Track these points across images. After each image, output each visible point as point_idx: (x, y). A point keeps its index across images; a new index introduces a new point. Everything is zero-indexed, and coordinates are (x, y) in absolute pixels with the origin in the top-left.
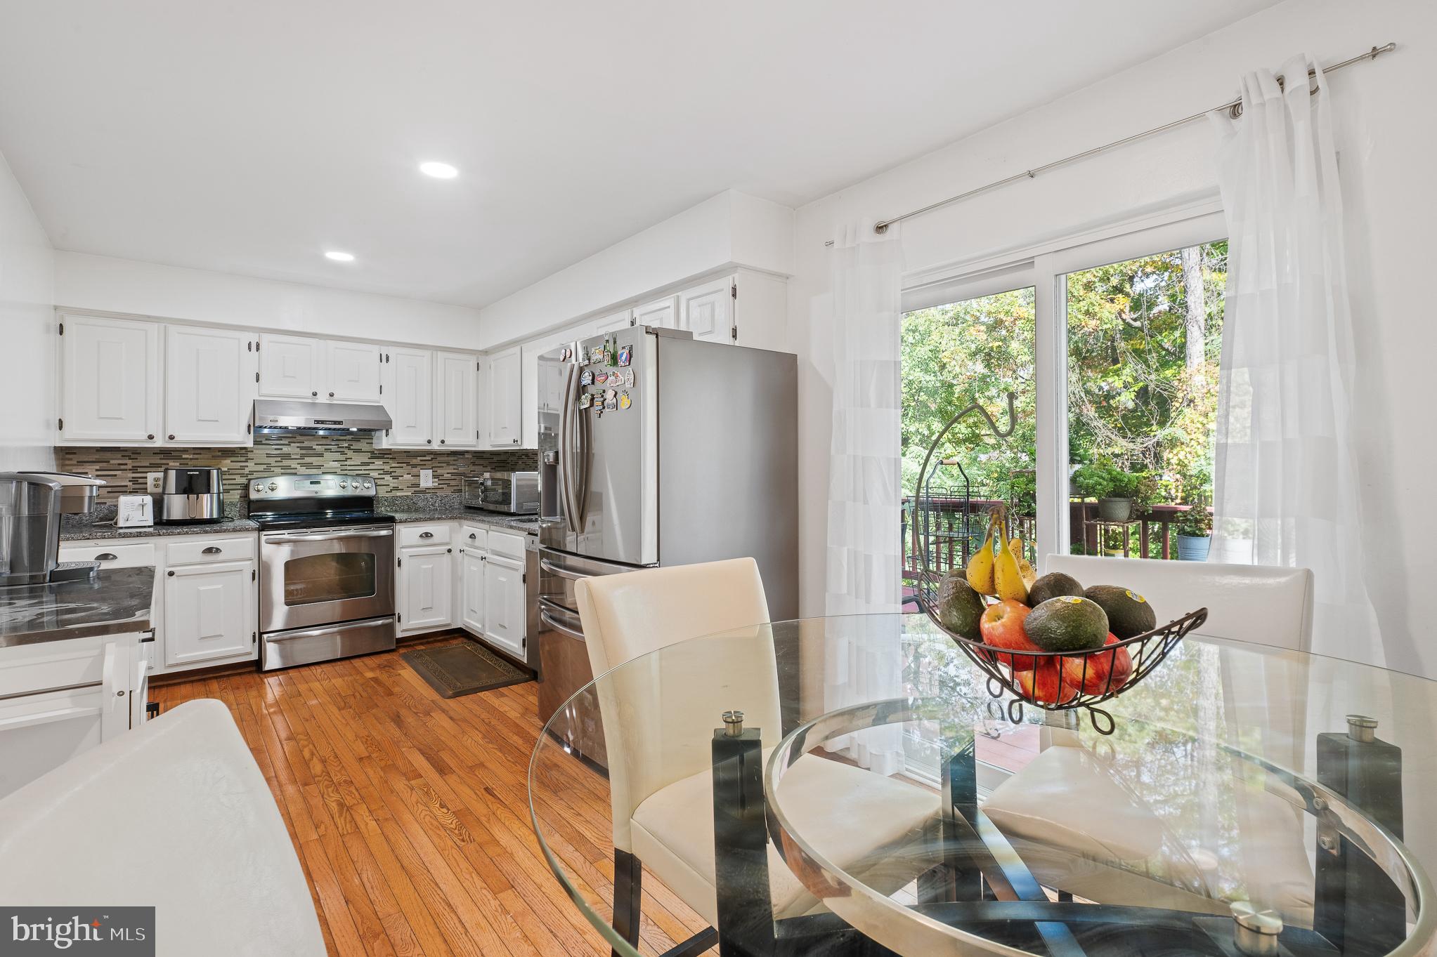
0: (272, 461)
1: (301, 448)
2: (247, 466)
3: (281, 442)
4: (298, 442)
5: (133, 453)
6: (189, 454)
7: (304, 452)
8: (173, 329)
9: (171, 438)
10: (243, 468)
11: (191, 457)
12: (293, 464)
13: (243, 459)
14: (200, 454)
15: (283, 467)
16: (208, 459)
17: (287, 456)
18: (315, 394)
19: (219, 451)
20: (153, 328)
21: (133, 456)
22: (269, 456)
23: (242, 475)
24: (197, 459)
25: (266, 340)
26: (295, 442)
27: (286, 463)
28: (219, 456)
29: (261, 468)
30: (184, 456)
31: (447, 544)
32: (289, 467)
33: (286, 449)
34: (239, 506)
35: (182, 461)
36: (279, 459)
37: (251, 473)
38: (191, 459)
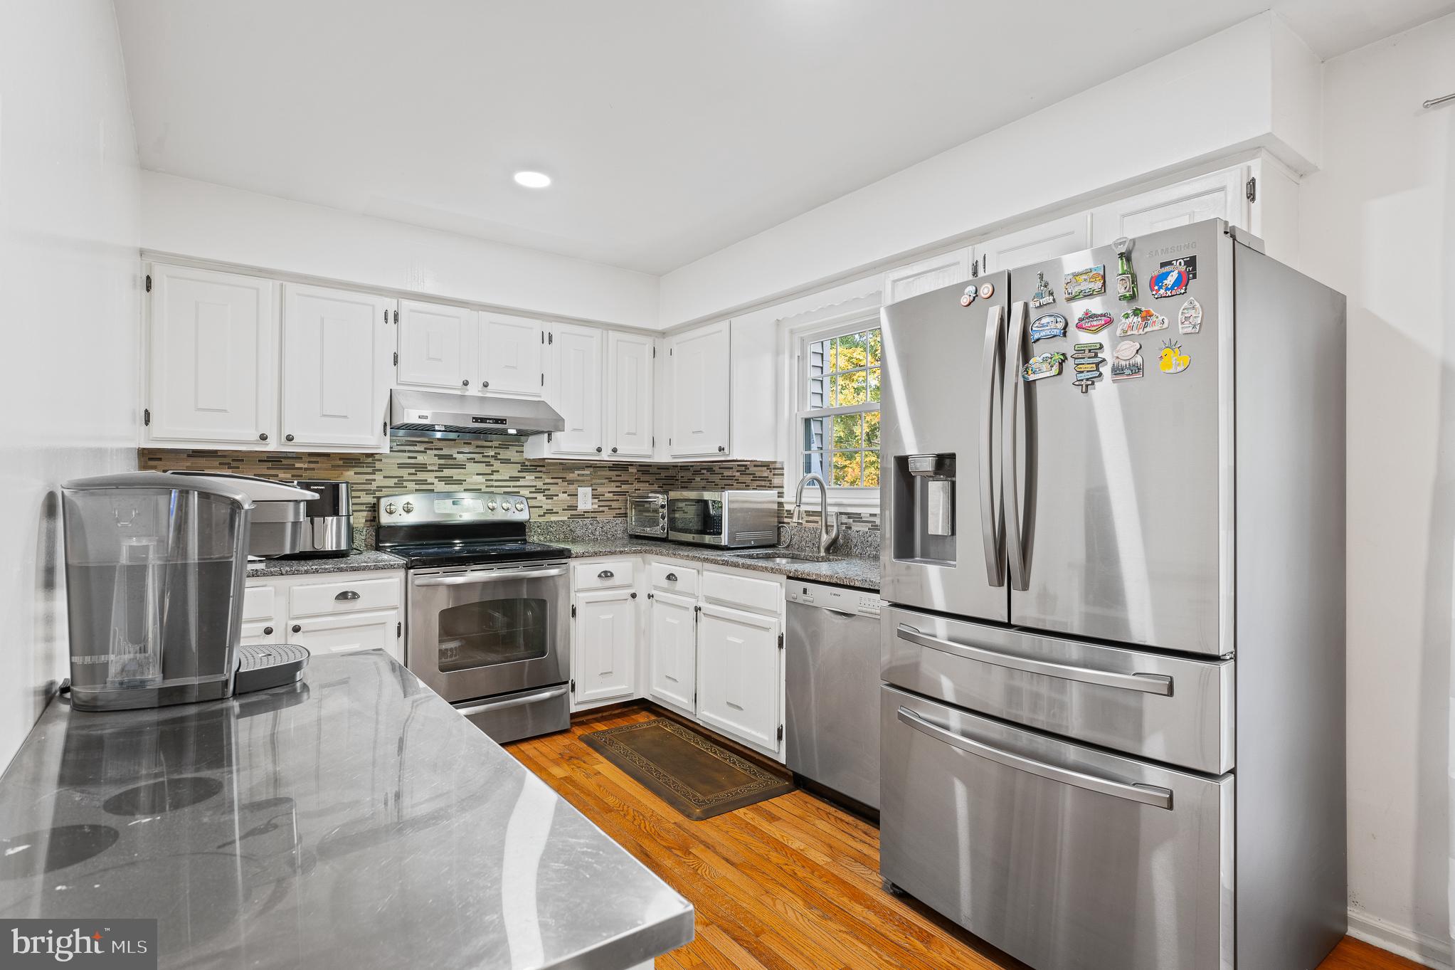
0: (404, 473)
1: (440, 457)
2: (374, 480)
3: (416, 448)
4: (436, 449)
5: (233, 460)
6: (304, 462)
7: (442, 462)
8: (291, 288)
9: (290, 438)
10: (369, 482)
11: (306, 466)
12: (430, 477)
13: (370, 470)
14: (317, 462)
15: (418, 482)
16: (327, 470)
17: (422, 468)
18: (466, 383)
19: (340, 459)
20: (268, 286)
21: (234, 464)
22: (401, 466)
23: (368, 492)
24: (313, 469)
25: (407, 305)
26: (432, 449)
27: (421, 476)
28: (339, 466)
29: (392, 482)
30: (297, 465)
31: (629, 586)
32: (424, 482)
33: (421, 459)
34: (365, 533)
35: (295, 472)
36: (413, 471)
37: (380, 488)
38: (306, 469)
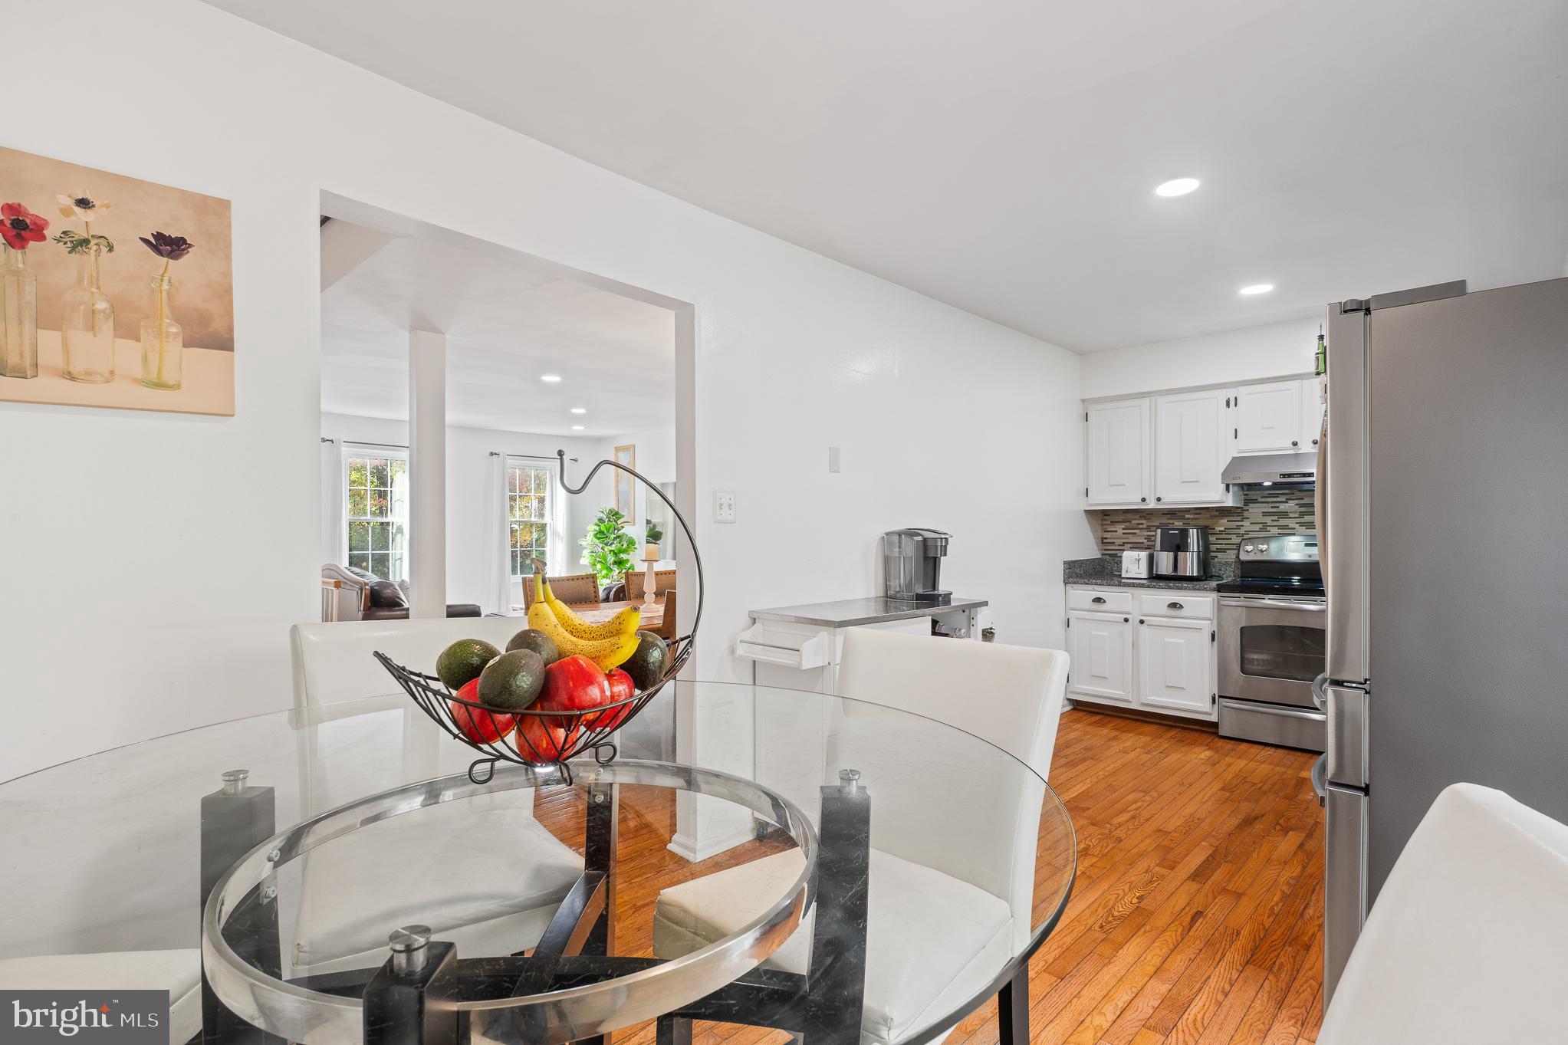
0: (1268, 520)
1: (1301, 506)
2: (1243, 526)
3: (1279, 499)
4: (1296, 499)
5: (1147, 514)
6: (1191, 514)
7: (1303, 509)
8: (1161, 400)
9: (1159, 499)
10: (1238, 527)
11: (1192, 517)
12: (1291, 523)
13: (1239, 518)
14: (1200, 514)
15: (1280, 527)
16: (1208, 519)
17: (1285, 515)
18: (1295, 444)
19: (1217, 511)
20: (1145, 402)
21: (1148, 517)
22: (1265, 514)
23: (1238, 535)
24: (1197, 519)
25: (1242, 393)
26: (1293, 500)
27: (1283, 522)
28: (1216, 516)
29: (1257, 527)
30: (1187, 516)
32: (1286, 527)
33: (1283, 507)
34: (1233, 566)
35: (1186, 521)
36: (1276, 518)
37: (1247, 532)
38: (1192, 519)
